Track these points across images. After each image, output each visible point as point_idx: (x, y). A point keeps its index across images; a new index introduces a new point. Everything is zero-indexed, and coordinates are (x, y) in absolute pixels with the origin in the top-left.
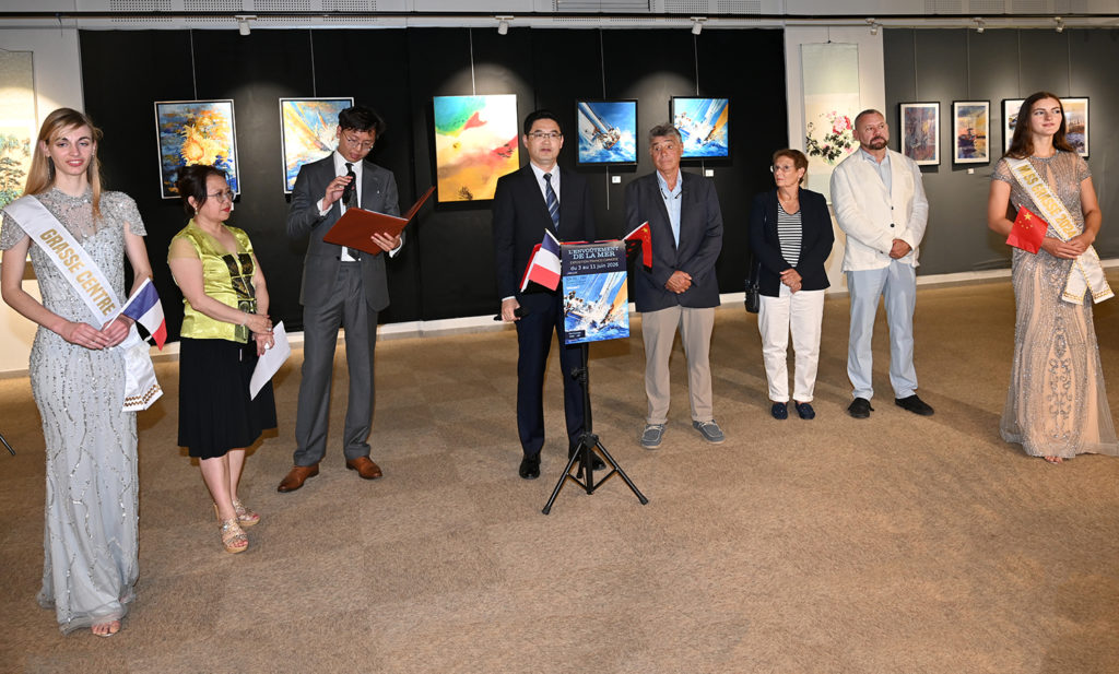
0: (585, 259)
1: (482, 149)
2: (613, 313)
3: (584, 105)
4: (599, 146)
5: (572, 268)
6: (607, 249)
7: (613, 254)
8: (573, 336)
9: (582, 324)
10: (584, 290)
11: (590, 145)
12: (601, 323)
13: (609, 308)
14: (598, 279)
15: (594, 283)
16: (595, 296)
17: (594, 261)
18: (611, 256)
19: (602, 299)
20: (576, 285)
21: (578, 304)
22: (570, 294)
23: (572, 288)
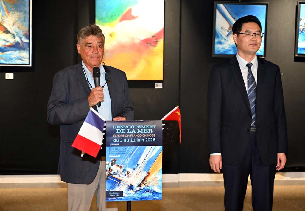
0: (126, 133)
1: (133, 39)
2: (149, 179)
3: (221, 6)
5: (115, 140)
6: (146, 127)
7: (151, 131)
8: (113, 195)
9: (121, 186)
10: (124, 158)
11: (225, 39)
12: (138, 186)
13: (145, 175)
14: (137, 151)
15: (134, 153)
16: (133, 164)
17: (134, 136)
18: (149, 132)
19: (139, 167)
20: (117, 154)
21: (118, 170)
22: (112, 161)
23: (113, 156)
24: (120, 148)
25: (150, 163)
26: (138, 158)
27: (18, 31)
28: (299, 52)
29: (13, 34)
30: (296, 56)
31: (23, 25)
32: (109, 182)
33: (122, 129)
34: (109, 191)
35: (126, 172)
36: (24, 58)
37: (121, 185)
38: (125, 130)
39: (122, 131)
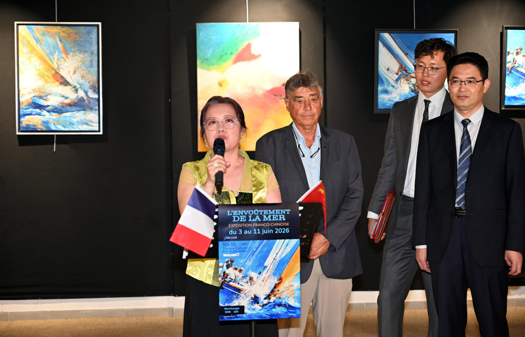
0: (247, 222)
1: (254, 89)
2: (281, 288)
3: (386, 36)
4: (405, 88)
5: (231, 232)
6: (275, 212)
7: (283, 218)
8: (230, 312)
9: (241, 298)
10: (245, 258)
11: (394, 86)
12: (265, 299)
13: (276, 281)
14: (263, 246)
15: (258, 251)
16: (258, 266)
17: (259, 225)
18: (280, 220)
19: (266, 270)
20: (234, 252)
21: (237, 275)
22: (227, 262)
23: (229, 255)
24: (238, 243)
25: (282, 264)
26: (265, 257)
27: (81, 81)
28: (507, 103)
29: (75, 87)
31: (89, 73)
32: (224, 293)
33: (241, 215)
34: (224, 306)
35: (248, 278)
36: (91, 122)
37: (241, 296)
38: (245, 217)
39: (241, 218)
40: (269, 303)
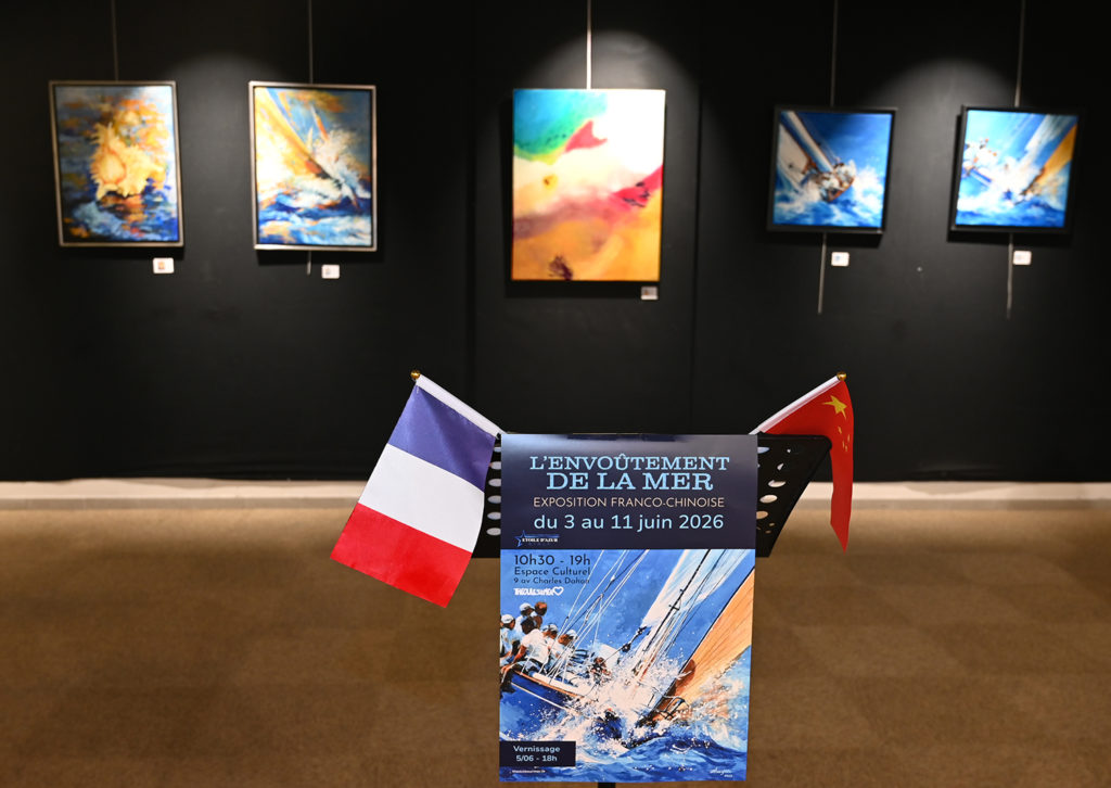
0: (593, 492)
1: (594, 189)
2: (690, 693)
3: (792, 116)
4: (813, 194)
6: (682, 463)
7: (706, 482)
8: (531, 758)
9: (564, 720)
10: (581, 601)
11: (797, 192)
12: (640, 724)
13: (675, 673)
14: (638, 569)
15: (624, 581)
16: (623, 627)
17: (630, 501)
18: (697, 488)
19: (648, 639)
20: (548, 582)
21: (554, 652)
22: (526, 612)
23: (532, 592)
24: (562, 556)
25: (697, 624)
26: (644, 602)
28: (959, 220)
29: (337, 181)
30: (953, 228)
31: (358, 161)
32: (513, 702)
33: (574, 470)
34: (511, 740)
35: (589, 662)
36: (360, 232)
37: (566, 715)
38: (586, 475)
39: (575, 481)
40: (650, 739)
